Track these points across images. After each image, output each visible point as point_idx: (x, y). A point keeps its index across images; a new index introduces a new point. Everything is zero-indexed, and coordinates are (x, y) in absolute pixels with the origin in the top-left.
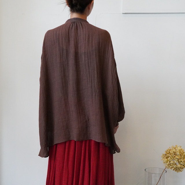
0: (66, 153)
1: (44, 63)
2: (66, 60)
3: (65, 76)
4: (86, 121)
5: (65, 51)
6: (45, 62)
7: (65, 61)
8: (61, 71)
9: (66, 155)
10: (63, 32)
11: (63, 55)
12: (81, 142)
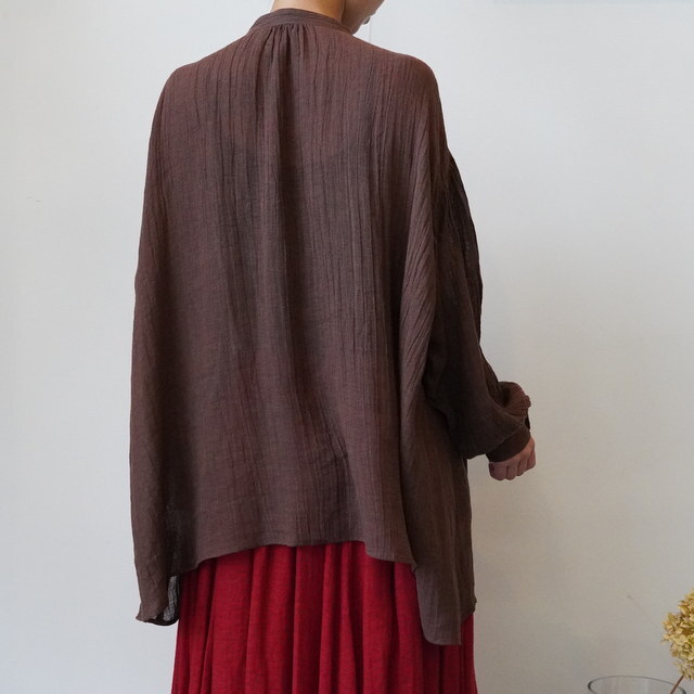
0: (255, 592)
1: (153, 207)
2: (247, 197)
3: (241, 263)
4: (336, 459)
5: (241, 158)
6: (156, 205)
7: (243, 198)
8: (227, 241)
9: (254, 604)
10: (234, 75)
11: (233, 175)
12: (318, 549)
